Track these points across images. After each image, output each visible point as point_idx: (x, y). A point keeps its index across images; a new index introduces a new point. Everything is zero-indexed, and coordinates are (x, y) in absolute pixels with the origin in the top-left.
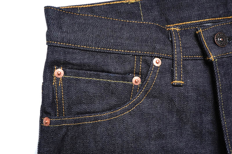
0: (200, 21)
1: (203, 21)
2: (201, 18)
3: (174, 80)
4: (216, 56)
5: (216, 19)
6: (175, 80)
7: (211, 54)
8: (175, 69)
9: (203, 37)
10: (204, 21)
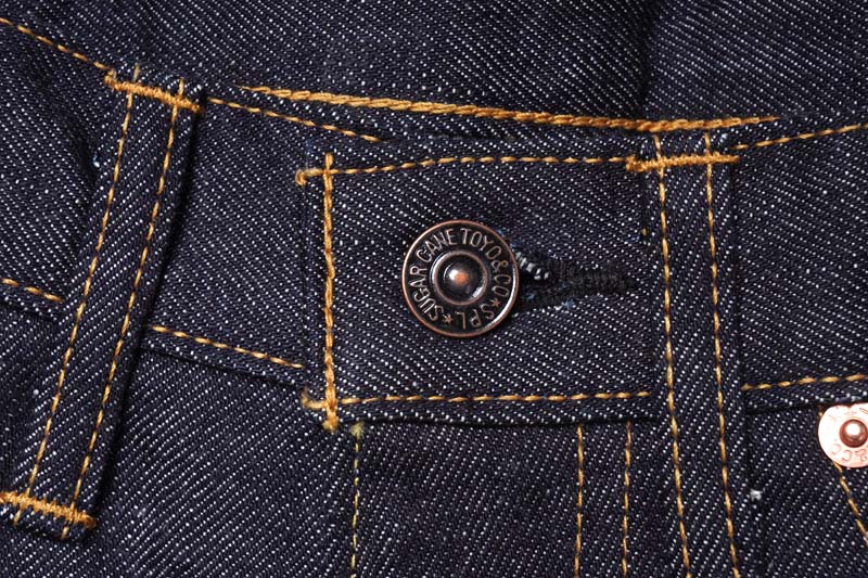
0: (379, 103)
1: (401, 105)
2: (394, 79)
3: (17, 487)
4: (361, 396)
5: (520, 116)
6: (20, 483)
7: (329, 374)
8: (48, 408)
9: (328, 226)
10: (408, 111)
